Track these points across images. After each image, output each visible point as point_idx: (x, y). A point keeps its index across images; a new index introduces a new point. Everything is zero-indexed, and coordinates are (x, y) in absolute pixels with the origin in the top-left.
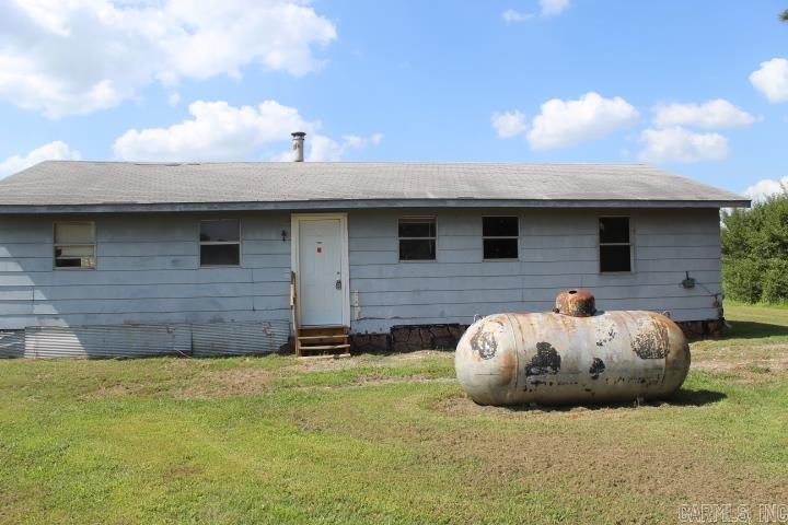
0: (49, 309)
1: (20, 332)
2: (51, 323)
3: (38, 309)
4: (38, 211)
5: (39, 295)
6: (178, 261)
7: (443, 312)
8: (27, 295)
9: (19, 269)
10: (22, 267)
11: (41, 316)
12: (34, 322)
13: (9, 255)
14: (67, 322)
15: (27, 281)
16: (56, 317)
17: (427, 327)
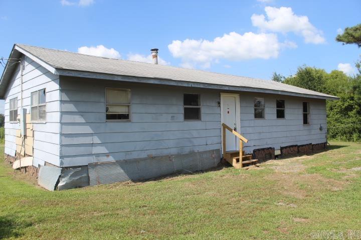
0: (102, 150)
1: (85, 168)
2: (104, 159)
3: (96, 150)
4: (116, 79)
5: (97, 140)
6: (173, 117)
7: (267, 143)
8: (88, 140)
9: (82, 120)
10: (85, 119)
11: (98, 155)
12: (93, 160)
13: (77, 111)
14: (114, 158)
15: (88, 129)
16: (107, 155)
17: (263, 149)
